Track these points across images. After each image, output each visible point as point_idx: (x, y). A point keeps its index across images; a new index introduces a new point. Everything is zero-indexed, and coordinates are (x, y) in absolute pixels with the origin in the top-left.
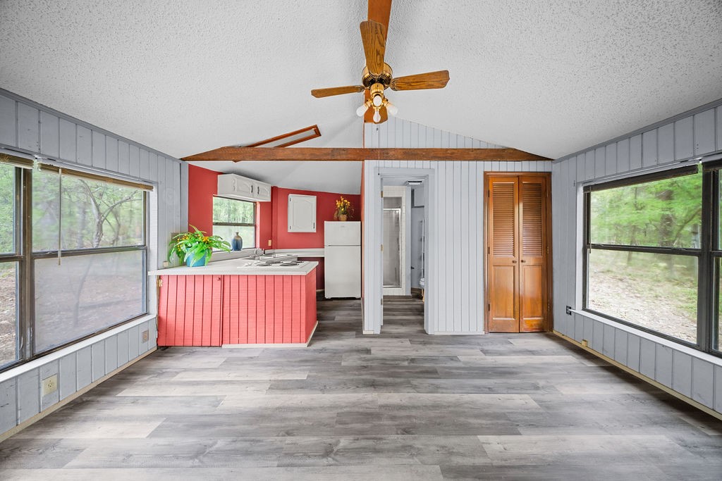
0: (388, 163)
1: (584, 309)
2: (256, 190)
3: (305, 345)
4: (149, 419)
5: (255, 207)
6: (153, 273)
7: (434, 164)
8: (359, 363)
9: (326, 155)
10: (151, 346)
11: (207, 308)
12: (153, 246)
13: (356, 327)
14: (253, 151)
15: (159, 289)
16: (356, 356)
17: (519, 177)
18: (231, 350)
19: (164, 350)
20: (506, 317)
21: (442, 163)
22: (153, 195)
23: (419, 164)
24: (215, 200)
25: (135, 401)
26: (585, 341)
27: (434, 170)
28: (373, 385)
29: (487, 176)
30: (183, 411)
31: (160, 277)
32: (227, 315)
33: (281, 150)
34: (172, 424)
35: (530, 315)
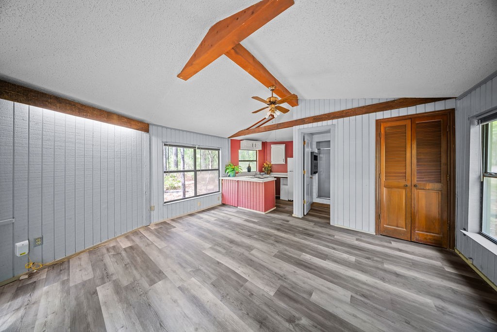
0: (306, 126)
1: (480, 233)
2: (254, 146)
3: (264, 213)
4: (215, 217)
5: (256, 152)
6: (221, 178)
7: (335, 121)
8: (280, 223)
9: (274, 127)
10: (220, 202)
11: (234, 192)
12: (221, 170)
13: (290, 213)
14: (248, 131)
15: (222, 184)
16: (281, 221)
17: (412, 118)
18: (240, 209)
19: (223, 205)
20: (397, 227)
21: (341, 120)
22: (220, 151)
23: (325, 123)
24: (239, 151)
25: (213, 214)
26: (471, 258)
27: (335, 125)
28: (278, 230)
29: (378, 123)
30: (222, 218)
31: (222, 180)
32: (239, 196)
33: (257, 129)
34: (219, 220)
35: (425, 230)
